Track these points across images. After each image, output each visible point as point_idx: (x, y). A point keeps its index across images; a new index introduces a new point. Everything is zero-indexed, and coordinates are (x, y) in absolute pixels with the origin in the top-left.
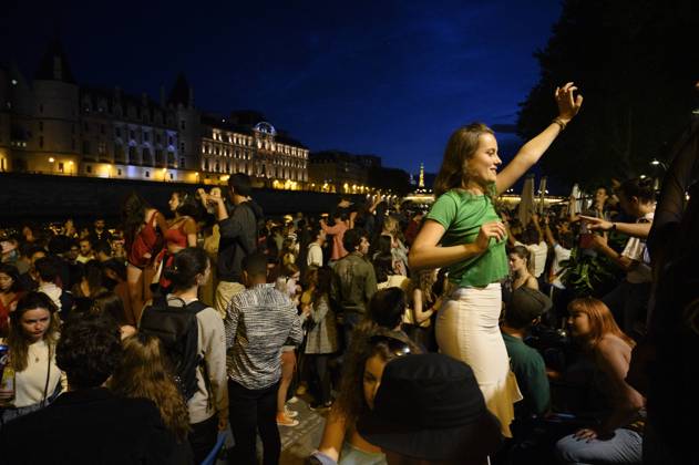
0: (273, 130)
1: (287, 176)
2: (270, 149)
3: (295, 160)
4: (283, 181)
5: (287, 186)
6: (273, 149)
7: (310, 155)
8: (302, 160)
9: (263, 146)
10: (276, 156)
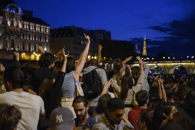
0: (20, 10)
1: (32, 49)
2: (18, 26)
3: (39, 35)
4: (29, 53)
5: (33, 57)
6: (20, 26)
7: (51, 31)
8: (45, 35)
9: (12, 24)
10: (23, 32)
